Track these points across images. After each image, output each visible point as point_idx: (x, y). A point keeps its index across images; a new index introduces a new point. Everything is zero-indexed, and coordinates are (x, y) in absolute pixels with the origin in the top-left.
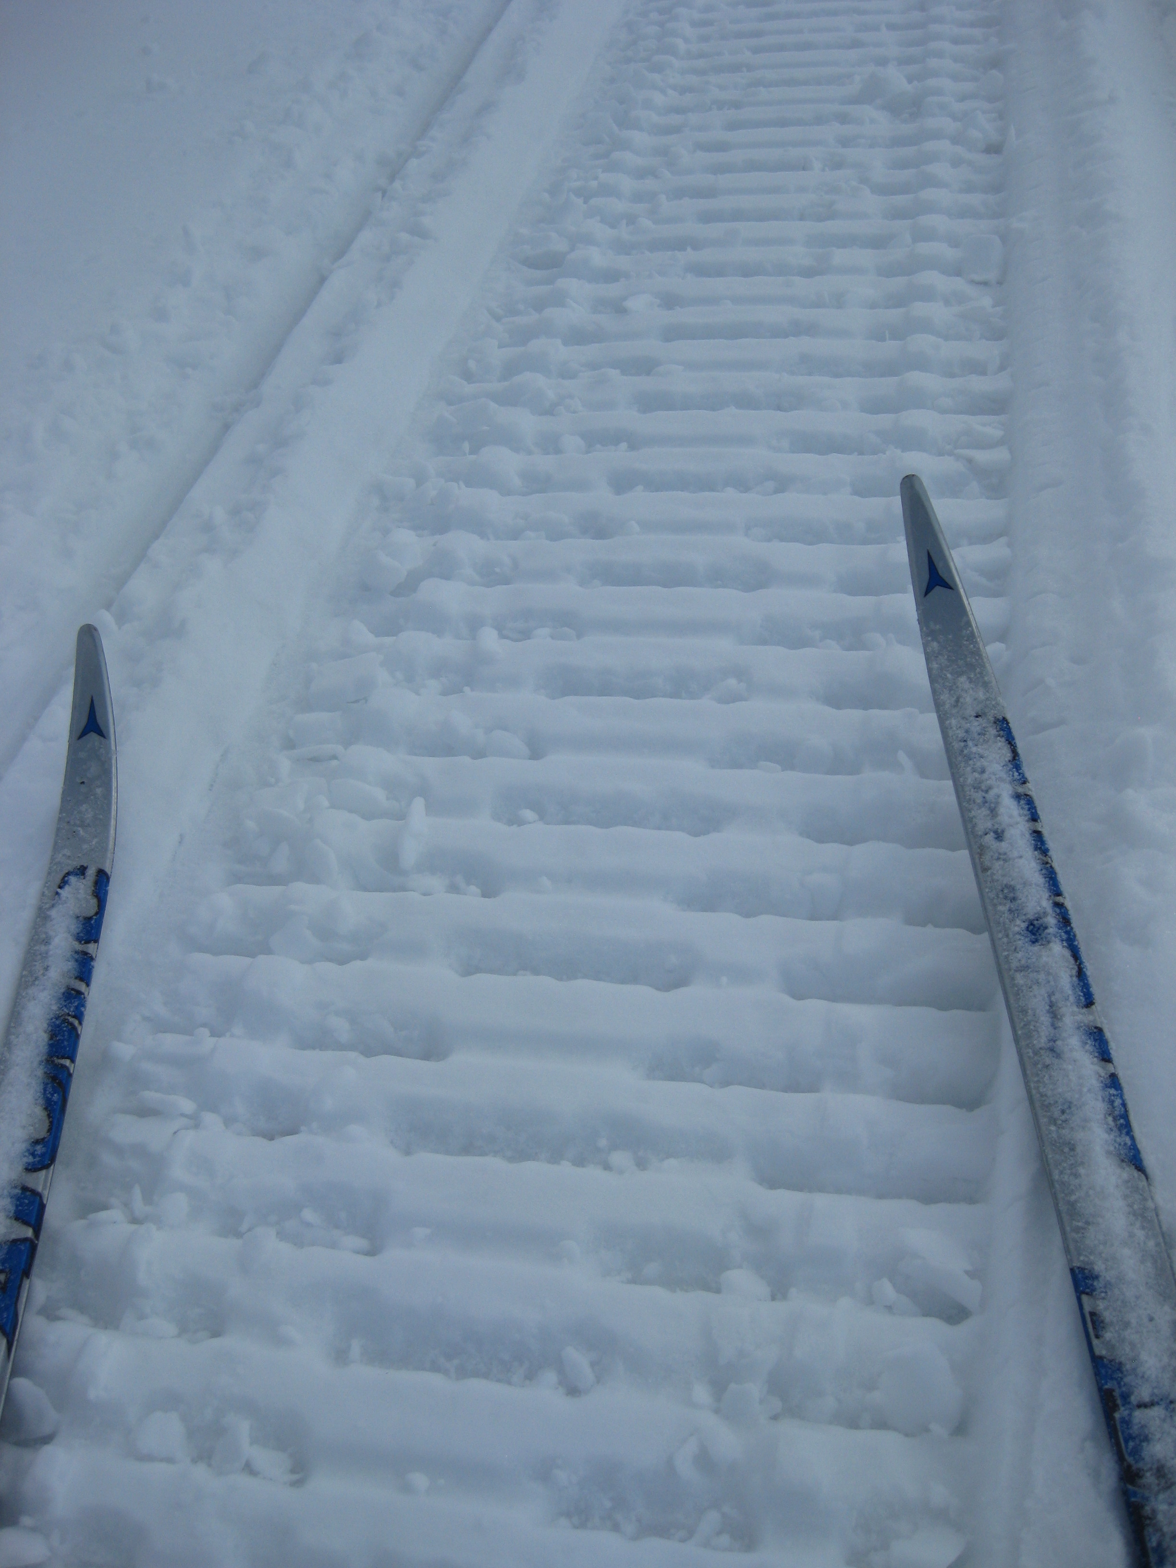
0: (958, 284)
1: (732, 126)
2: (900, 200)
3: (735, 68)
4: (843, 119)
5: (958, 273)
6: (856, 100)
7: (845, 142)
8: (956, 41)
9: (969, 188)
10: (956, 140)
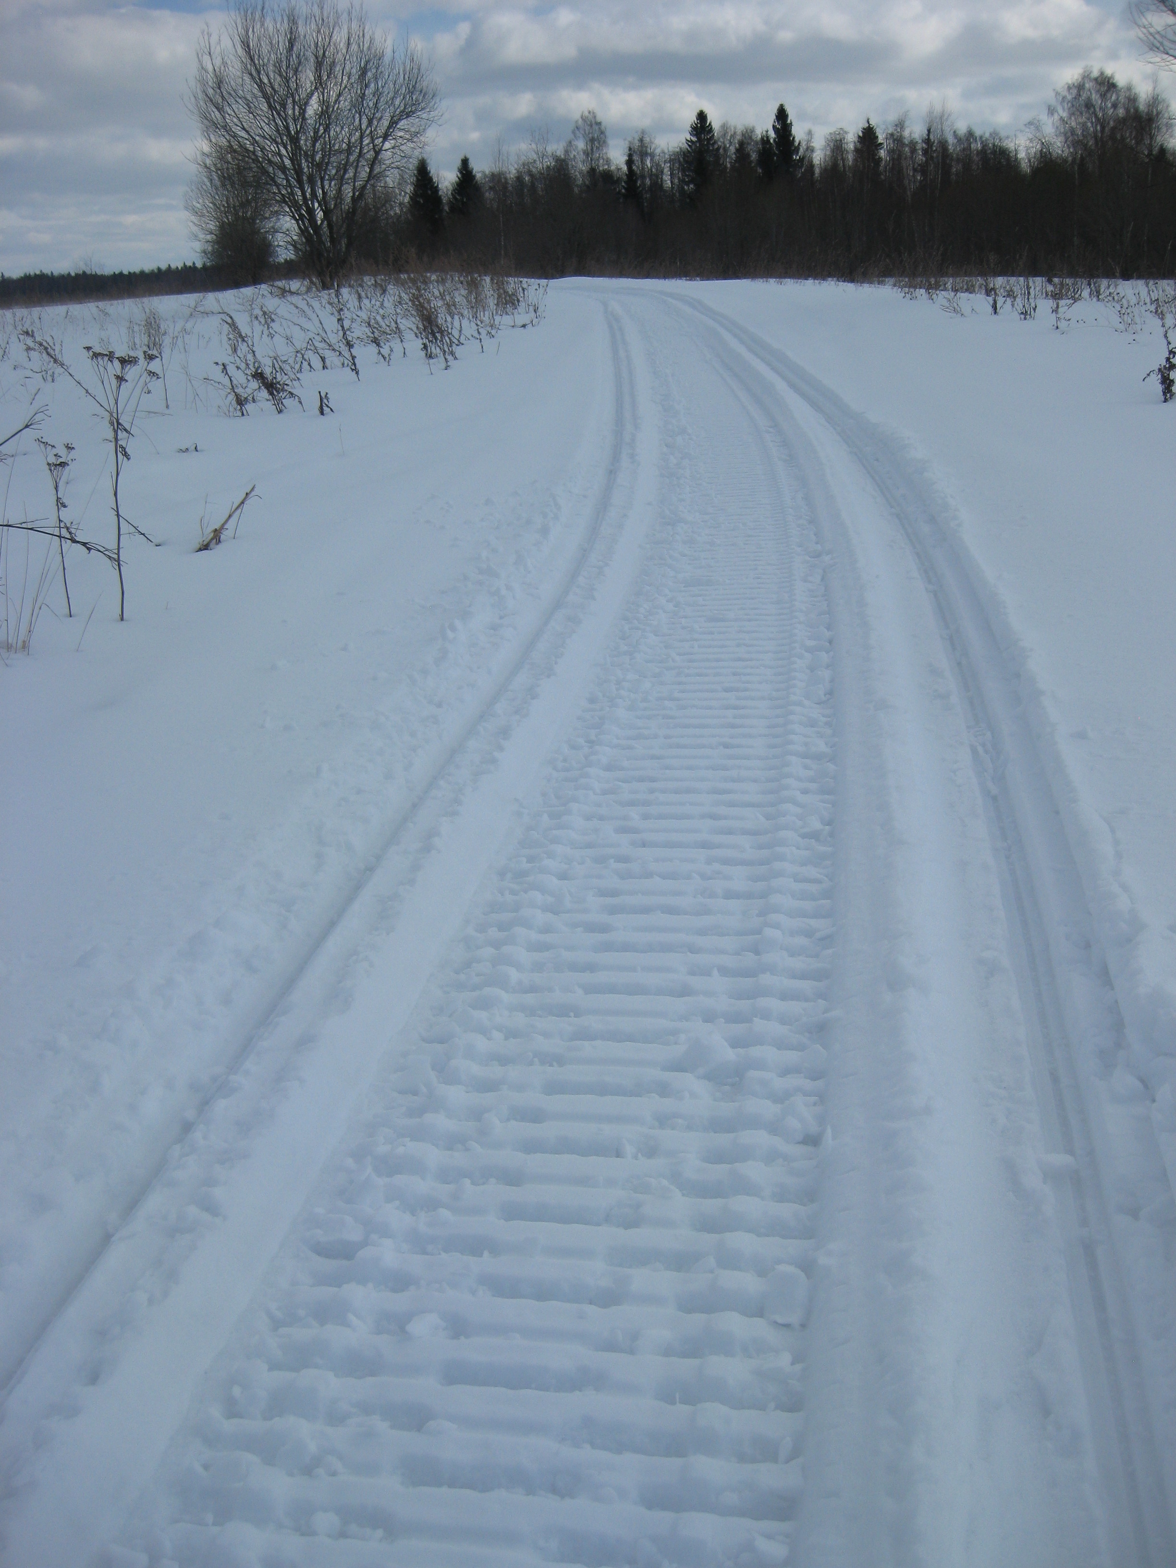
0: (759, 1328)
1: (553, 1088)
2: (711, 1206)
3: (563, 1011)
4: (664, 1090)
5: (760, 1313)
6: (678, 1067)
7: (663, 1120)
8: (785, 996)
9: (781, 1196)
10: (774, 1128)
